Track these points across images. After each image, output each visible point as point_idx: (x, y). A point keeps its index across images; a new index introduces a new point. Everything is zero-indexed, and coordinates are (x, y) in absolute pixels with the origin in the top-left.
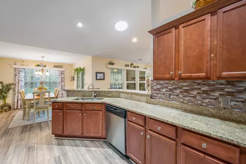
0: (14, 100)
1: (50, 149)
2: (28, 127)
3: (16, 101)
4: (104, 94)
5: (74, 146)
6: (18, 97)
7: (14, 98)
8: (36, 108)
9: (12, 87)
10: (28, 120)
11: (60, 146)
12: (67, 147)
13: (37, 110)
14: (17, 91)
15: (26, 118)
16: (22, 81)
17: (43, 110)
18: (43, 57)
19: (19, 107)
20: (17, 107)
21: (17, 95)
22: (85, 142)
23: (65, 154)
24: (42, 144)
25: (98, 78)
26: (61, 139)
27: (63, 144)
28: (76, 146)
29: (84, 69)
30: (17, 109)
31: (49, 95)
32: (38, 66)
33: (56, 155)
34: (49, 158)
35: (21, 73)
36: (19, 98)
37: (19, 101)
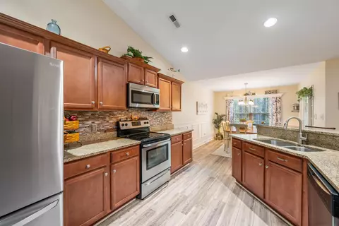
1: (223, 191)
5: (248, 206)
9: (224, 117)
11: (234, 195)
12: (239, 200)
16: (231, 112)
22: (269, 213)
23: (231, 206)
24: (221, 180)
26: (241, 187)
27: (238, 194)
28: (251, 208)
29: (311, 89)
32: (247, 94)
33: (223, 201)
34: (216, 197)
35: (231, 104)
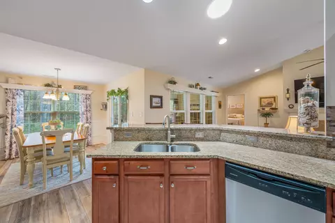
0: (4, 143)
2: (33, 203)
3: (7, 145)
4: (189, 135)
6: (11, 138)
7: (4, 139)
8: (48, 161)
10: (31, 186)
13: (50, 166)
14: (9, 128)
15: (28, 181)
16: (19, 111)
17: (61, 164)
18: (58, 69)
19: (13, 156)
20: (10, 155)
21: (9, 135)
25: (154, 105)
29: (126, 91)
30: (10, 159)
31: (73, 136)
32: (48, 85)
35: (17, 97)
36: (14, 140)
37: (14, 146)
